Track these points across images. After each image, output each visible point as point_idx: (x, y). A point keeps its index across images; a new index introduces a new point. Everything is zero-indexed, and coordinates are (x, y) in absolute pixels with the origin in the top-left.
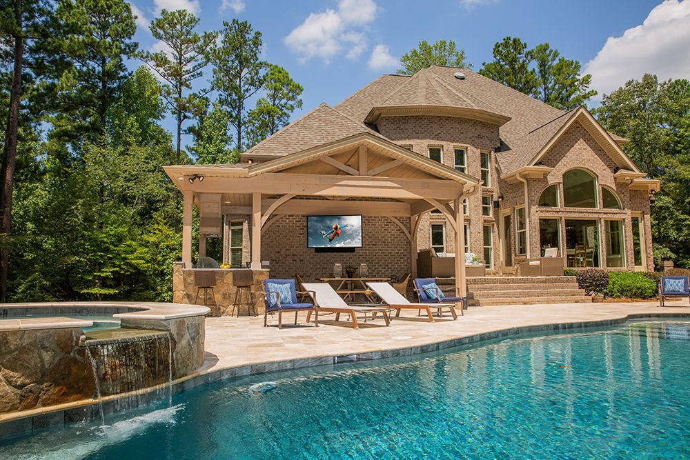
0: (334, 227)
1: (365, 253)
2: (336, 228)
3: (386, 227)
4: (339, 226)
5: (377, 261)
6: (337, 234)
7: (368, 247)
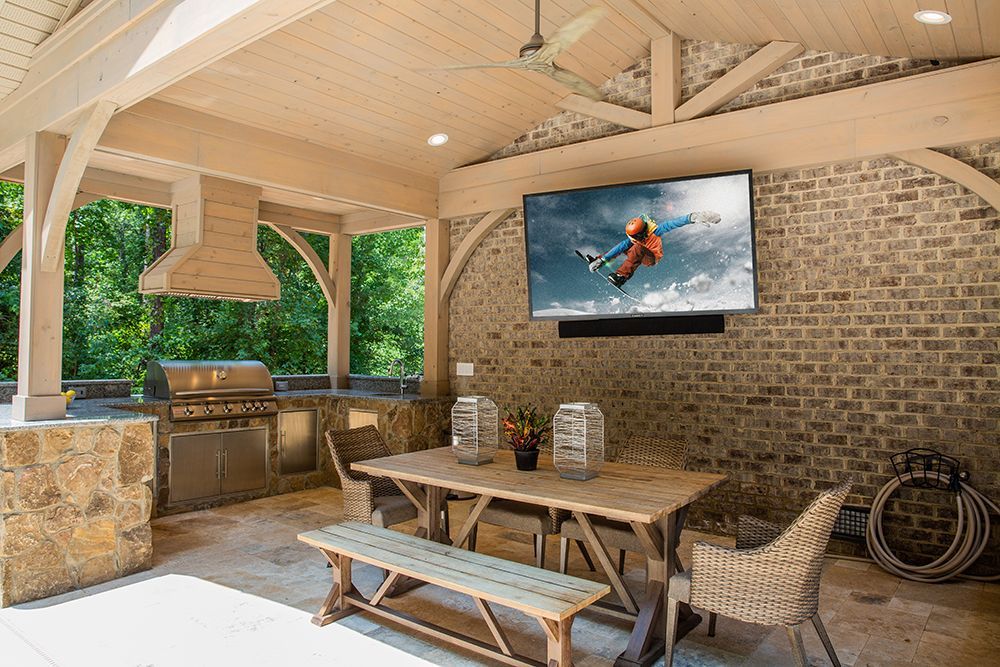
0: (631, 228)
1: (790, 334)
2: (642, 233)
3: (902, 208)
4: (652, 226)
5: (849, 373)
6: (645, 256)
7: (804, 305)
